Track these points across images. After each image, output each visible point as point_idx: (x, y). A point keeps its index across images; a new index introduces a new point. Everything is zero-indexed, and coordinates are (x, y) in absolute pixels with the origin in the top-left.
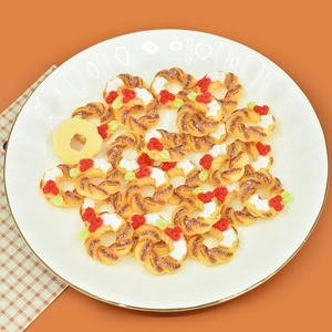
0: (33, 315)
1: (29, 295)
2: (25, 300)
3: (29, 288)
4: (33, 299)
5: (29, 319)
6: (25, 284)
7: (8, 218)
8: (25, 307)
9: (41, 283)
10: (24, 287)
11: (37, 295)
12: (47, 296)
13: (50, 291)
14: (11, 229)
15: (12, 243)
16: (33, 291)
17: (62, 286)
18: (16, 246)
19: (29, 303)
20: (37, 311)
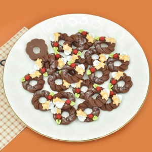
0: (10, 139)
1: (8, 130)
2: (7, 132)
3: (9, 127)
4: (10, 132)
5: (8, 141)
6: (7, 125)
7: (4, 98)
8: (6, 136)
9: (14, 125)
10: (7, 127)
11: (12, 130)
12: (17, 131)
13: (18, 129)
14: (6, 103)
15: (5, 110)
16: (10, 129)
17: (24, 127)
18: (7, 111)
19: (8, 134)
20: (12, 137)
